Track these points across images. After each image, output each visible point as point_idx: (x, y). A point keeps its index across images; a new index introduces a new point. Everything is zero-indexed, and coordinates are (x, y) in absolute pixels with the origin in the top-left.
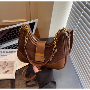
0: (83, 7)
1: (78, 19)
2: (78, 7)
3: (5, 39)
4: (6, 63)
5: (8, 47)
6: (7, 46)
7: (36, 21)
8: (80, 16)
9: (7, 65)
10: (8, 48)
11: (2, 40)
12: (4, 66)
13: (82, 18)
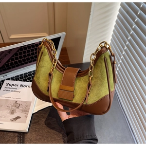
0: (136, 12)
1: (129, 32)
2: (128, 12)
3: (12, 64)
5: (16, 77)
6: (14, 76)
7: (62, 35)
8: (131, 27)
11: (7, 65)
13: (134, 30)
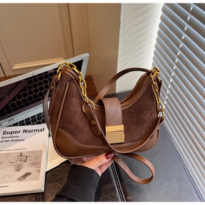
0: (185, 18)
1: (178, 46)
2: (173, 19)
3: (19, 103)
4: (23, 157)
5: (26, 120)
6: (24, 119)
7: (85, 56)
8: (180, 38)
9: (25, 161)
10: (27, 122)
11: (13, 105)
12: (19, 162)
13: (185, 41)
